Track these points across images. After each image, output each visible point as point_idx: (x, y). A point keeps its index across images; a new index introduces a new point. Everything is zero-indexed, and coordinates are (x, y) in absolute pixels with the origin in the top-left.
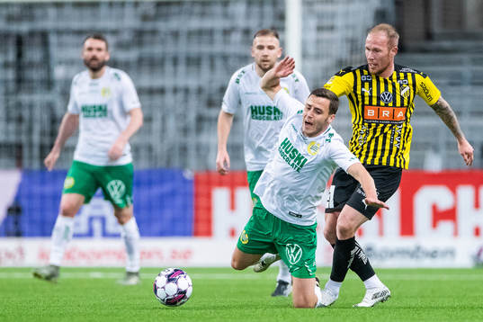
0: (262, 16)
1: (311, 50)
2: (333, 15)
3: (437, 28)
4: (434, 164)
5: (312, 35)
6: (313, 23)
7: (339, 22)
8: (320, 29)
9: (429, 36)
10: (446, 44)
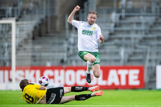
0: (6, 28)
1: (18, 36)
2: (23, 28)
3: (49, 30)
4: (49, 64)
5: (18, 33)
6: (18, 29)
7: (25, 29)
8: (20, 31)
9: (47, 32)
10: (52, 34)
